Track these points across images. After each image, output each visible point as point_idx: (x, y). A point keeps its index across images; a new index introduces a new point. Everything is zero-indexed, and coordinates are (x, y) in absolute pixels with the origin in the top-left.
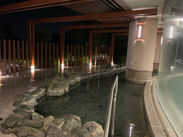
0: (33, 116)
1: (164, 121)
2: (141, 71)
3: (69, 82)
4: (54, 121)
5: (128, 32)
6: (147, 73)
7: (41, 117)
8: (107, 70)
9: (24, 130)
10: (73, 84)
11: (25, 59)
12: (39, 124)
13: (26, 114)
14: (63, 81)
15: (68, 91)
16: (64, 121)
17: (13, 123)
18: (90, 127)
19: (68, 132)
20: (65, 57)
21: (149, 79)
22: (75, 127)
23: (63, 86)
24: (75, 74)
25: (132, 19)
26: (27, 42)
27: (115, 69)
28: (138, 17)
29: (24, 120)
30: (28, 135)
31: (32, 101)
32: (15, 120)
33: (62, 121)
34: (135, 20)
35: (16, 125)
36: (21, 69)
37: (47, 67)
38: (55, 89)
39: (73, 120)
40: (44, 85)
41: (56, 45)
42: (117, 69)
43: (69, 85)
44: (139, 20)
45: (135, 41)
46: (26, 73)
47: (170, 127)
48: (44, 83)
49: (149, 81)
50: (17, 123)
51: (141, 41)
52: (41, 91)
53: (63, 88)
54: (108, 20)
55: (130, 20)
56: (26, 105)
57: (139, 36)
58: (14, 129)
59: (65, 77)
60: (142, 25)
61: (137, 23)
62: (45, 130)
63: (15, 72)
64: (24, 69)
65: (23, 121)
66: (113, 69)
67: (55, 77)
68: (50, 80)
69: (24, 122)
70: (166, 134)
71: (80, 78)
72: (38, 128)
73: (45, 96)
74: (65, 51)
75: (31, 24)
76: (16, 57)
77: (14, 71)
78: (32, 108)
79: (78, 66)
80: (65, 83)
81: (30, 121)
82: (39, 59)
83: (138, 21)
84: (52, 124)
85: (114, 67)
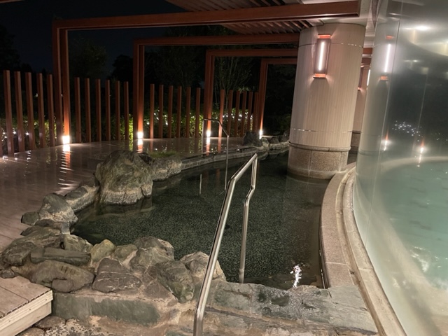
0: (66, 241)
1: (356, 253)
2: (323, 149)
3: (154, 173)
4: (113, 251)
5: (296, 57)
6: (337, 153)
7: (86, 244)
8: (247, 147)
9: (46, 269)
10: (163, 178)
11: (46, 118)
12: (81, 256)
13: (51, 238)
14: (138, 170)
15: (150, 193)
16: (135, 250)
17: (21, 254)
18: (192, 263)
19: (143, 273)
20: (147, 115)
21: (340, 169)
22: (158, 261)
23: (137, 182)
24: (169, 156)
25: (305, 25)
26: (51, 76)
27: (266, 145)
28: (317, 20)
29: (47, 249)
30: (56, 279)
31: (65, 213)
32: (26, 250)
33: (132, 250)
34: (311, 26)
35: (28, 260)
36: (37, 143)
37: (102, 140)
38: (120, 189)
39: (155, 249)
40: (92, 180)
41: (122, 86)
42: (271, 145)
43: (153, 181)
44: (322, 27)
45: (312, 79)
46: (49, 153)
47: (367, 265)
48: (94, 174)
49: (340, 172)
50: (32, 256)
51: (324, 78)
52: (87, 192)
53: (137, 186)
54: (249, 26)
55: (299, 27)
56: (51, 221)
57: (320, 67)
58: (25, 269)
59: (145, 161)
60: (328, 41)
61: (316, 35)
62: (93, 269)
63: (24, 149)
64: (45, 143)
65: (44, 251)
66: (262, 145)
67: (119, 160)
68: (107, 167)
69: (46, 254)
70: (357, 278)
71: (180, 165)
72: (78, 265)
73: (97, 204)
74: (145, 101)
75: (60, 30)
76: (25, 112)
77: (21, 146)
78: (66, 227)
79: (177, 137)
80: (142, 174)
81: (60, 252)
82: (81, 120)
83: (318, 30)
84: (109, 257)
85: (264, 141)
